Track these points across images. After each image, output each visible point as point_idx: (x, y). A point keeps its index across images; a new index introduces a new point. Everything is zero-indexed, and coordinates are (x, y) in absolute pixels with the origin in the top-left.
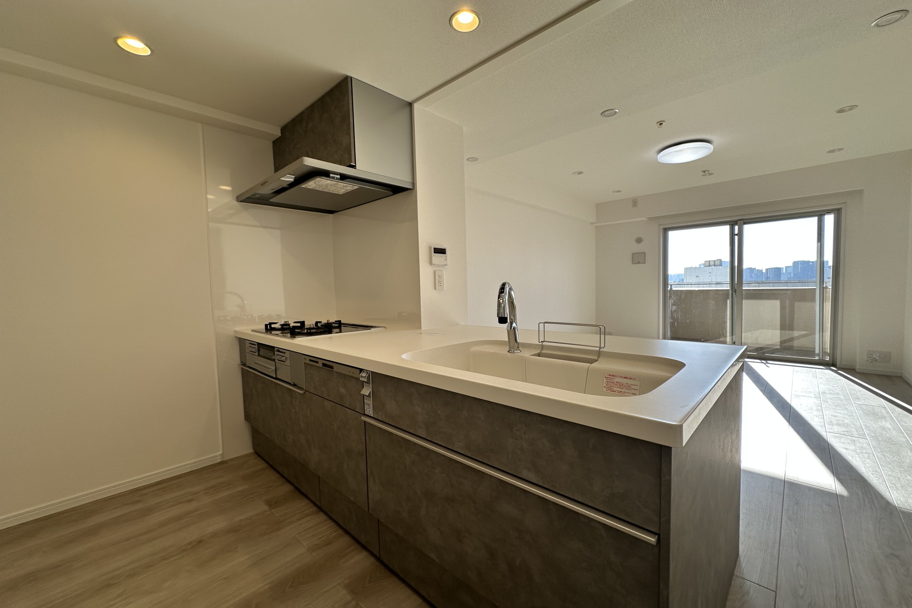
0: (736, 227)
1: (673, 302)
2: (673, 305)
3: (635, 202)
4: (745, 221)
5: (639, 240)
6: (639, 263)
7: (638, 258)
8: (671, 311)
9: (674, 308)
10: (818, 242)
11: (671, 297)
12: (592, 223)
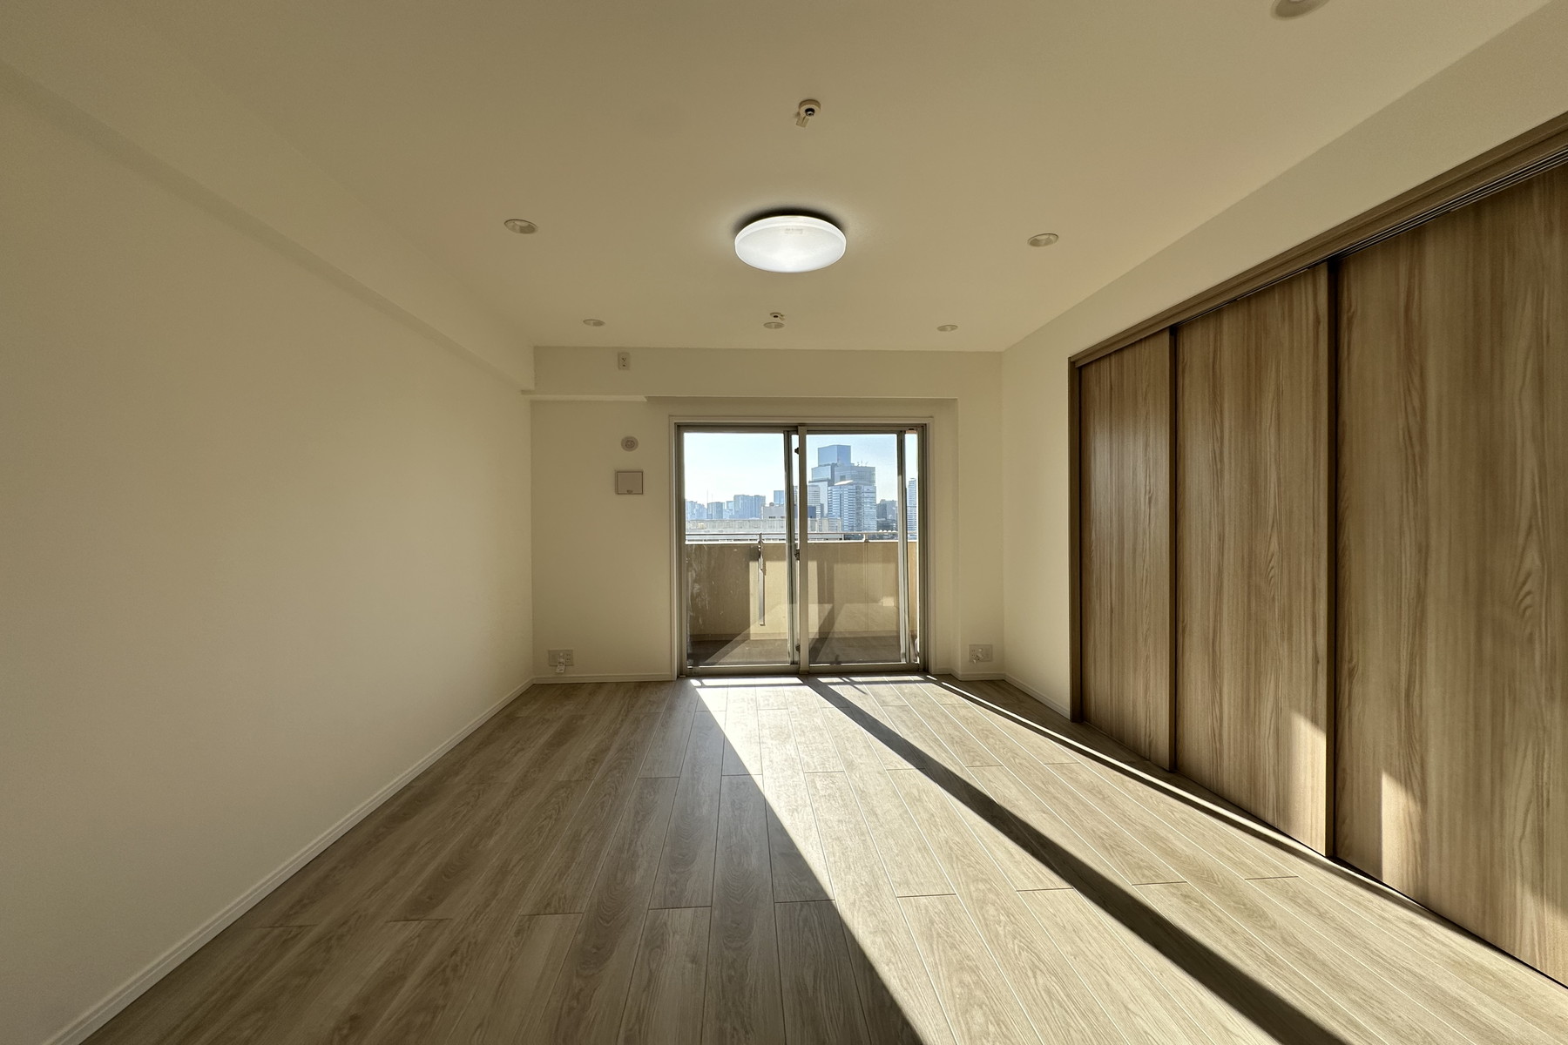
0: (795, 439)
1: (694, 575)
2: (695, 581)
3: (623, 360)
4: (810, 428)
5: (630, 444)
6: (629, 492)
7: (628, 483)
8: (692, 593)
9: (697, 586)
10: (899, 474)
11: (691, 565)
12: (524, 392)
